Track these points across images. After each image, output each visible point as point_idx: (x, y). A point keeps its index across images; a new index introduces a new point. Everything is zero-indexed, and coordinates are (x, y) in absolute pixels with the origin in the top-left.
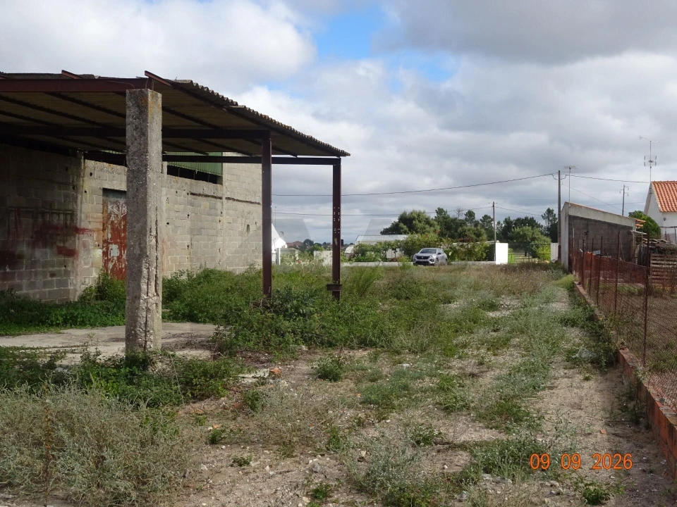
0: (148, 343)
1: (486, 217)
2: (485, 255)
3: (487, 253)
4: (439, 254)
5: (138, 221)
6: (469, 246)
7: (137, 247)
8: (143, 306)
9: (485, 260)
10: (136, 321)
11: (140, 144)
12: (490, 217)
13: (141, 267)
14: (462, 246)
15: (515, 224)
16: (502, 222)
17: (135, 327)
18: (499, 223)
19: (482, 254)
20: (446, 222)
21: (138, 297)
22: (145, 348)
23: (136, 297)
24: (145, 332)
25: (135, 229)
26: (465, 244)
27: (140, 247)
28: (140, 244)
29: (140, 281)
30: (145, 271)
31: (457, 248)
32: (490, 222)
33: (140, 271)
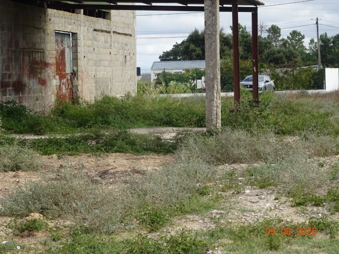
0: (218, 124)
1: (294, 34)
2: (313, 82)
3: (314, 80)
4: (267, 81)
5: (212, 60)
6: (295, 72)
7: (212, 74)
8: (215, 105)
9: (313, 88)
10: (211, 113)
11: (212, 20)
12: (299, 34)
13: (214, 84)
14: (286, 72)
15: (333, 42)
16: (316, 40)
17: (211, 116)
18: (312, 41)
19: (310, 81)
20: (246, 42)
21: (213, 100)
22: (216, 126)
23: (211, 100)
24: (217, 118)
25: (210, 65)
26: (290, 69)
27: (213, 74)
28: (213, 72)
29: (213, 92)
30: (216, 86)
31: (281, 75)
32: (300, 40)
33: (214, 87)
